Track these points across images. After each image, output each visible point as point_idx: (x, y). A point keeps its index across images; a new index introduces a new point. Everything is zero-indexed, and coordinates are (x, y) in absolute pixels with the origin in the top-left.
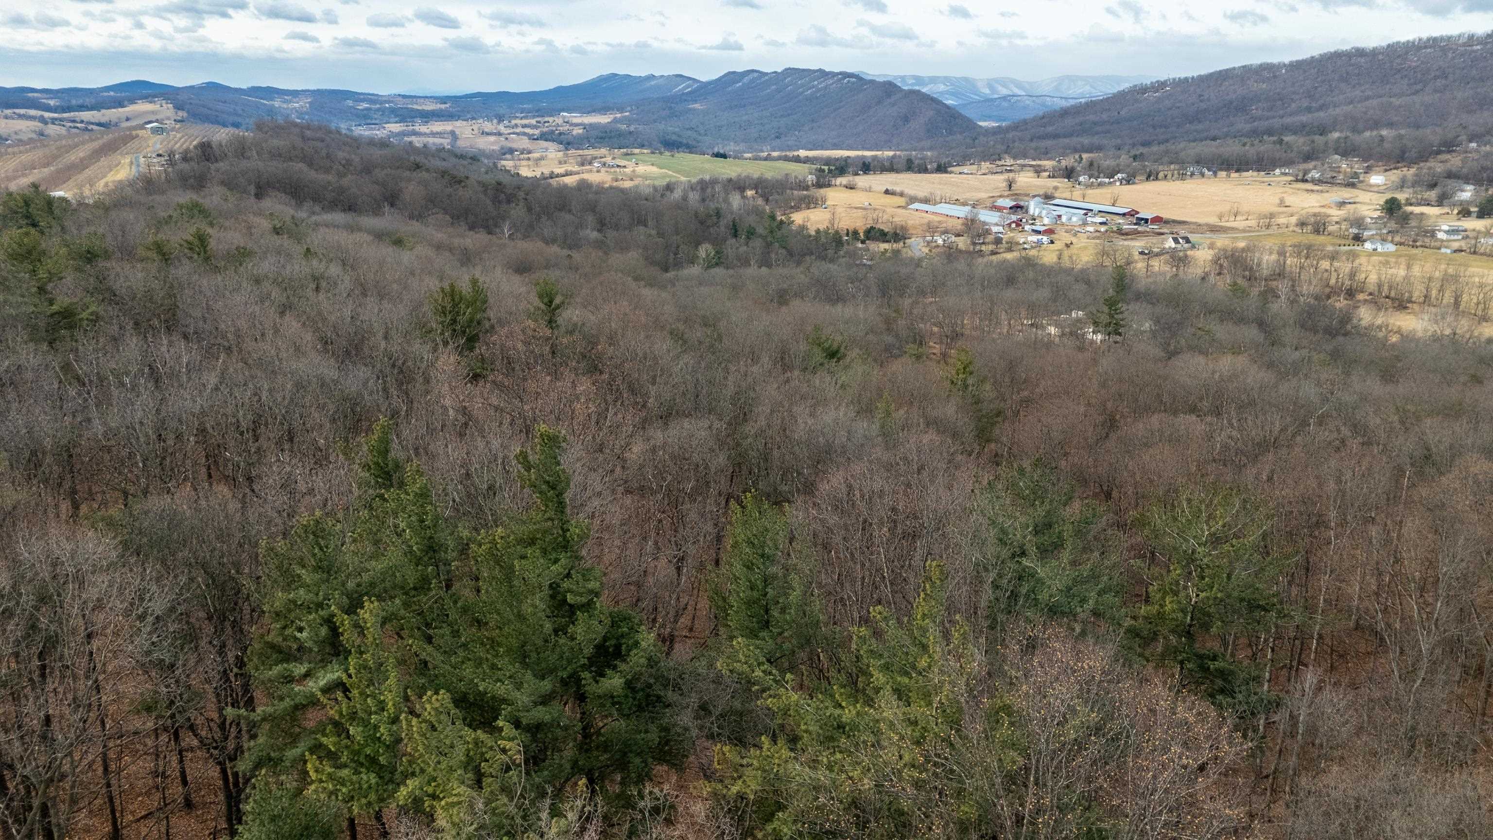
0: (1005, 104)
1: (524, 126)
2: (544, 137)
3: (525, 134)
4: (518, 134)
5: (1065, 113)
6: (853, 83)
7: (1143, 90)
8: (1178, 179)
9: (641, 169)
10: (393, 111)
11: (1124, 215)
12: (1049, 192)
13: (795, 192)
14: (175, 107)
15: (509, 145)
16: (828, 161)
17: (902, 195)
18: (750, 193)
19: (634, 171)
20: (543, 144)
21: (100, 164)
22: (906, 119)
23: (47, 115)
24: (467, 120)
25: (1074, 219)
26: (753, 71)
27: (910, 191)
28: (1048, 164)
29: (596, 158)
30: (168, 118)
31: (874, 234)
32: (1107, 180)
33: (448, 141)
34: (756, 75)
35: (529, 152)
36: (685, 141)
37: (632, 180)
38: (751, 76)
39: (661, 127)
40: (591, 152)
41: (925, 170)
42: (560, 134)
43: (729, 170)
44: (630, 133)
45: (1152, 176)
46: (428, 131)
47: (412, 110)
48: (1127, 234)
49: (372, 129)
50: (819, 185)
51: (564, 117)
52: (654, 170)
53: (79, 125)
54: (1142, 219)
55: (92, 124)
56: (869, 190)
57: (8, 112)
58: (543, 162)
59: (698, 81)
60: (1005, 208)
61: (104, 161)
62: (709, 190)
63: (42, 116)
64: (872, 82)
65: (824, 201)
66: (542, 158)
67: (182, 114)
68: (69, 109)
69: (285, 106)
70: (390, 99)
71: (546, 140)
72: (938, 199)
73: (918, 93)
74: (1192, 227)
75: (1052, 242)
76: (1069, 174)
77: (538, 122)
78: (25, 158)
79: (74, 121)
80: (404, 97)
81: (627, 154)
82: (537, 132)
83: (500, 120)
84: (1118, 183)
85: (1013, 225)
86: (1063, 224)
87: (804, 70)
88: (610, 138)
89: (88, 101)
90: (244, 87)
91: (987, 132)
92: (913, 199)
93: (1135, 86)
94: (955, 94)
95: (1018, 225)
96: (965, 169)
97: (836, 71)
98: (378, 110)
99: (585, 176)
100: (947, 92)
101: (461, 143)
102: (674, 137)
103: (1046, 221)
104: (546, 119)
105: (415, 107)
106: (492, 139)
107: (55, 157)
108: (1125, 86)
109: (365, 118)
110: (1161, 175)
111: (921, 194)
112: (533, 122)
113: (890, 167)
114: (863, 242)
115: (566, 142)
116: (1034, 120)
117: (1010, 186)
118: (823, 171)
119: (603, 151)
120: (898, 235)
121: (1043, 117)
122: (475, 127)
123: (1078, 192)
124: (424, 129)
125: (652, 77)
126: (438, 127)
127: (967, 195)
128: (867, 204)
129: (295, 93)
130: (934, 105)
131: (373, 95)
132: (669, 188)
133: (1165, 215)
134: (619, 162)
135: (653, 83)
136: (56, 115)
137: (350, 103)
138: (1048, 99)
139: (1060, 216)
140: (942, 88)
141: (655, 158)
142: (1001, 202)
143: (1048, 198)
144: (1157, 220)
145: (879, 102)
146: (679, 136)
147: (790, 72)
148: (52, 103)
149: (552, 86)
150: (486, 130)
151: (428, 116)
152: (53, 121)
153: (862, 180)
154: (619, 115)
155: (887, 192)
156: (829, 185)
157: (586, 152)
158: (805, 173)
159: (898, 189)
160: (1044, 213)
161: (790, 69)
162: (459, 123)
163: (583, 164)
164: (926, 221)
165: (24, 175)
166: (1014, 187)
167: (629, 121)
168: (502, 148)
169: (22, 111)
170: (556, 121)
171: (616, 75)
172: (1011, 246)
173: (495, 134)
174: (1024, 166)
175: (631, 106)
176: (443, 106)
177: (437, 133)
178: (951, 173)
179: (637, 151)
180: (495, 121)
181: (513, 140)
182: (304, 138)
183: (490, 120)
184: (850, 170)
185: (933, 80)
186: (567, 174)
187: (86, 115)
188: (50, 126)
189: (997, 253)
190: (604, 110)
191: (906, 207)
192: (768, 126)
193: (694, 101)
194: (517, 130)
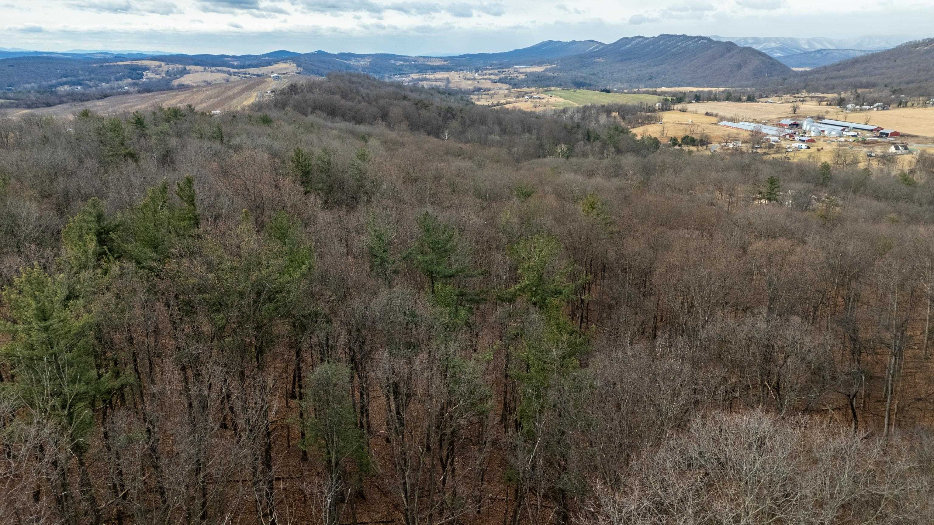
0: (818, 55)
1: (490, 74)
2: (501, 81)
3: (490, 79)
4: (486, 79)
5: (855, 61)
6: (705, 43)
7: (916, 45)
8: (922, 107)
9: (553, 100)
10: (416, 66)
11: (872, 130)
12: (821, 115)
13: (643, 113)
14: (297, 65)
15: (480, 86)
16: (674, 94)
17: (716, 116)
18: (614, 114)
19: (548, 101)
20: (500, 85)
21: (242, 96)
22: (740, 67)
23: (232, 70)
24: (457, 71)
25: (833, 133)
26: (639, 37)
27: (721, 113)
28: (830, 96)
29: (527, 93)
30: (293, 72)
31: (689, 140)
32: (868, 107)
33: (444, 84)
34: (640, 39)
35: (489, 90)
36: (588, 82)
37: (545, 106)
38: (637, 40)
39: (574, 73)
40: (527, 90)
41: (739, 100)
42: (511, 79)
43: (606, 99)
44: (554, 77)
45: (901, 104)
46: (433, 78)
47: (427, 65)
48: (868, 143)
49: (402, 77)
50: (663, 109)
51: (515, 68)
52: (561, 100)
53: (247, 76)
54: (884, 134)
55: (254, 75)
56: (695, 112)
57: (213, 68)
58: (495, 96)
59: (603, 44)
60: (786, 125)
61: (245, 95)
62: (588, 112)
63: (229, 71)
64: (719, 42)
65: (661, 119)
66: (495, 94)
67: (300, 69)
68: (243, 67)
69: (356, 64)
70: (415, 59)
71: (502, 83)
72: (740, 119)
73: (750, 49)
74: (920, 139)
75: (809, 148)
76: (841, 103)
77: (499, 72)
78: (208, 93)
79: (245, 74)
80: (424, 57)
81: (547, 91)
82: (497, 78)
83: (477, 70)
84: (875, 109)
85: (788, 137)
86: (824, 136)
87: (673, 36)
88: (541, 81)
89: (254, 62)
90: (336, 53)
91: (796, 74)
92: (723, 119)
93: (911, 42)
94: (781, 49)
95: (791, 136)
96: (770, 100)
97: (694, 35)
98: (407, 65)
99: (517, 104)
100: (777, 48)
101: (451, 85)
102: (582, 80)
103: (813, 134)
104: (504, 70)
105: (429, 63)
106: (470, 82)
107: (223, 93)
108: (905, 41)
109: (399, 71)
110: (909, 104)
111: (728, 115)
112: (496, 71)
113: (713, 98)
114: (680, 145)
115: (514, 83)
116: (832, 66)
117: (795, 111)
118: (668, 100)
119: (533, 89)
120: (704, 142)
121: (839, 65)
122: (461, 75)
123: (841, 116)
124: (431, 76)
125: (574, 42)
126: (439, 75)
127: (763, 117)
128: (690, 121)
129: (363, 56)
130: (761, 57)
131: (407, 56)
132: (564, 111)
133: (901, 131)
134: (541, 96)
136: (236, 70)
137: (392, 61)
138: (851, 52)
139: (823, 131)
140: (773, 45)
141: (563, 93)
142: (784, 122)
143: (820, 118)
144: (895, 134)
145: (722, 55)
146: (585, 79)
147: (663, 37)
148: (236, 63)
150: (467, 77)
151: (435, 69)
152: (234, 73)
153: (691, 107)
154: (549, 67)
155: (707, 114)
156: (670, 110)
157: (523, 90)
158: (655, 101)
159: (714, 112)
160: (813, 128)
161: (663, 35)
162: (452, 73)
163: (518, 97)
164: (726, 133)
165: (205, 102)
166: (798, 111)
167: (554, 70)
168: (475, 88)
169: (220, 68)
170: (510, 73)
172: (779, 149)
173: (472, 79)
174: (814, 97)
175: (558, 61)
176: (445, 63)
177: (439, 79)
178: (759, 102)
179: (553, 88)
180: (474, 71)
181: (482, 83)
182: (350, 82)
183: (471, 71)
184: (687, 99)
185: (767, 40)
186: (507, 103)
187: (252, 70)
188: (233, 76)
189: (768, 154)
190: (540, 64)
191: (716, 124)
192: (644, 72)
193: (599, 57)
194: (485, 77)
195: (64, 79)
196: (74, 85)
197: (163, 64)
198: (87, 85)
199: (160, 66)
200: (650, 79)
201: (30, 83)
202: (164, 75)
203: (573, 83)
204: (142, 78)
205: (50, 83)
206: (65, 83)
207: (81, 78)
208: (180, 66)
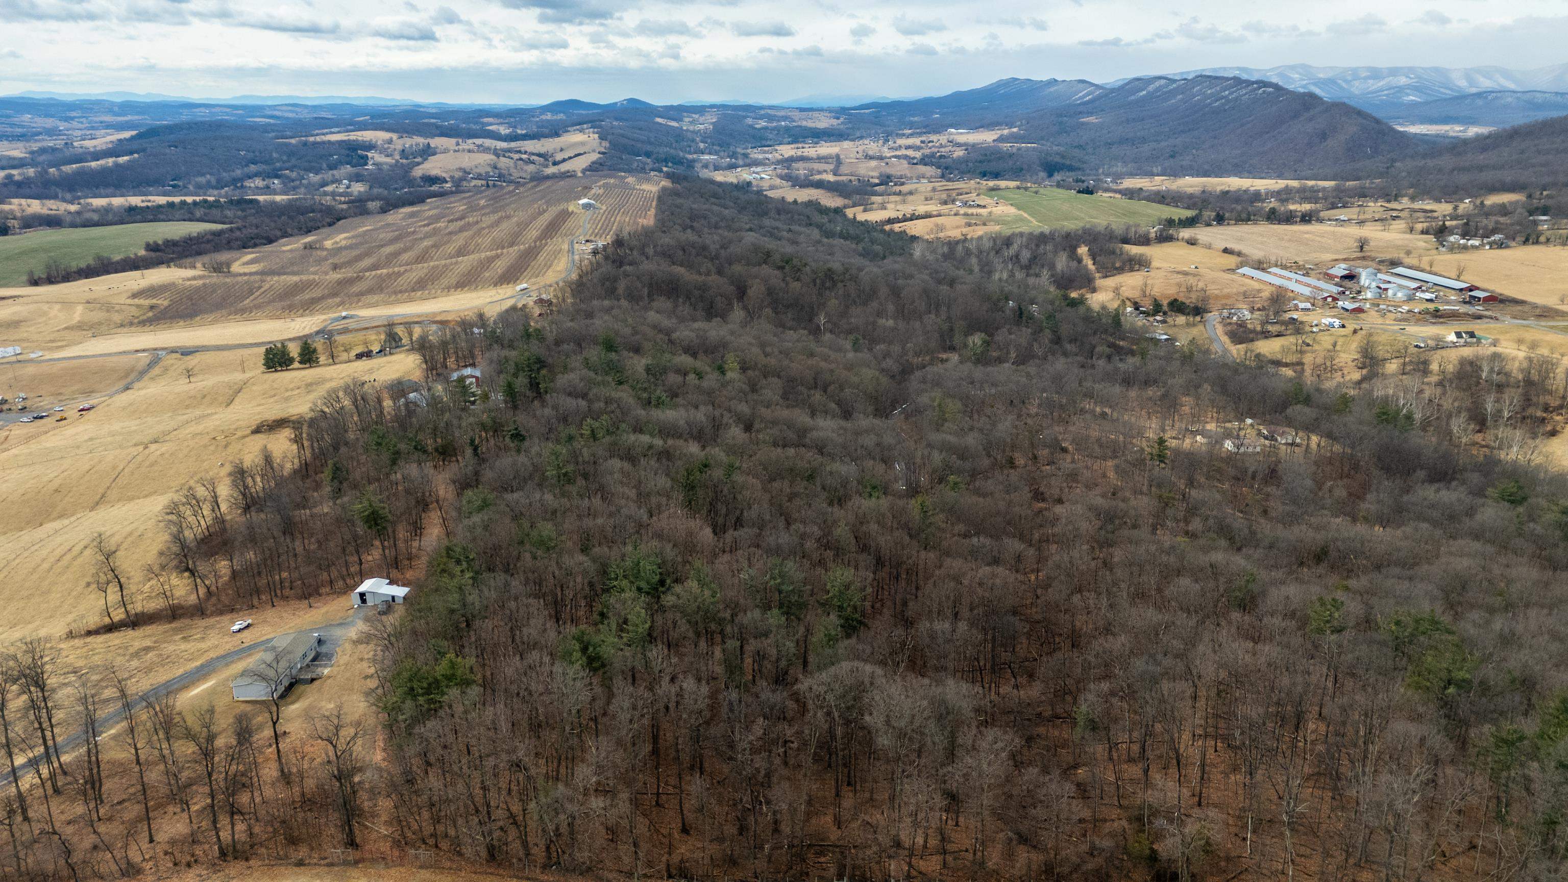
0: (1480, 102)
1: (908, 147)
2: (925, 161)
3: (906, 157)
4: (899, 157)
9: (999, 211)
11: (1461, 290)
14: (600, 138)
15: (888, 172)
17: (1239, 254)
18: (1082, 250)
19: (990, 213)
20: (922, 170)
22: (1323, 136)
24: (853, 140)
25: (1400, 295)
26: (1160, 78)
27: (1247, 251)
29: (961, 194)
31: (1177, 306)
32: (1477, 243)
33: (832, 167)
34: (1163, 82)
35: (904, 183)
36: (1068, 162)
37: (984, 225)
38: (1157, 84)
40: (960, 185)
41: (1287, 220)
42: (941, 157)
43: (1081, 212)
44: (1010, 156)
45: (1531, 237)
46: (815, 155)
47: (806, 127)
48: (1442, 316)
49: (765, 152)
50: (1160, 239)
51: (950, 135)
52: (1012, 210)
53: (523, 156)
54: (1475, 297)
55: (533, 154)
56: (1209, 247)
58: (910, 197)
59: (1100, 89)
60: (1336, 277)
64: (1291, 93)
65: (1151, 261)
66: (913, 192)
67: (605, 144)
69: (691, 128)
71: (925, 165)
72: (1273, 260)
73: (1343, 106)
74: (1527, 309)
75: (1343, 326)
77: (922, 142)
81: (993, 189)
82: (918, 155)
83: (886, 140)
85: (1330, 299)
87: (1217, 78)
92: (1246, 261)
95: (1334, 300)
96: (1343, 214)
97: (1252, 79)
99: (941, 221)
101: (843, 171)
102: (1057, 159)
104: (931, 138)
105: (810, 123)
106: (873, 163)
110: (1545, 236)
111: (1256, 253)
112: (916, 141)
113: (1246, 218)
114: (1164, 314)
115: (945, 168)
117: (1362, 248)
119: (972, 184)
120: (1201, 307)
122: (860, 149)
124: (812, 152)
125: (1052, 83)
126: (827, 149)
127: (1313, 256)
128: (1194, 266)
129: (700, 110)
134: (982, 199)
135: (1052, 89)
139: (1387, 290)
142: (1336, 269)
143: (1393, 264)
144: (1491, 299)
145: (1296, 116)
146: (1063, 157)
147: (1201, 79)
149: (949, 92)
150: (871, 153)
151: (819, 135)
153: (1206, 235)
154: (1006, 132)
155: (1226, 251)
156: (1171, 240)
157: (955, 185)
158: (1155, 218)
159: (1238, 246)
160: (1374, 284)
162: (846, 144)
163: (945, 203)
166: (1366, 248)
167: (1014, 138)
168: (881, 176)
169: (479, 141)
170: (940, 143)
171: (1017, 79)
172: (1302, 328)
173: (878, 158)
175: (1021, 120)
176: (836, 122)
177: (823, 158)
178: (1322, 220)
179: (1006, 183)
180: (881, 141)
181: (894, 166)
183: (876, 139)
186: (926, 216)
187: (531, 146)
190: (991, 125)
191: (1232, 271)
192: (1163, 144)
193: (1090, 114)
194: (898, 153)
195: (253, 168)
196: (269, 177)
197: (394, 136)
198: (287, 177)
199: (390, 141)
200: (1172, 156)
201: (203, 175)
202: (397, 157)
203: (1042, 165)
204: (366, 164)
205: (233, 174)
206: (257, 175)
207: (278, 165)
208: (421, 141)
